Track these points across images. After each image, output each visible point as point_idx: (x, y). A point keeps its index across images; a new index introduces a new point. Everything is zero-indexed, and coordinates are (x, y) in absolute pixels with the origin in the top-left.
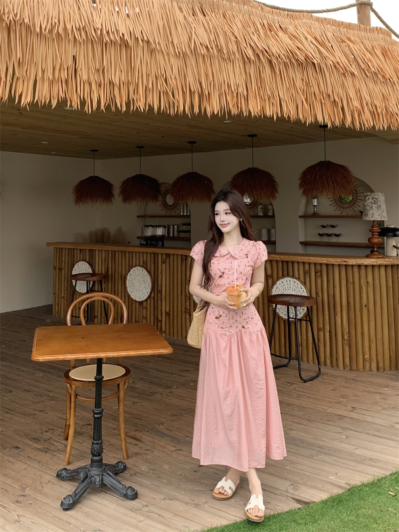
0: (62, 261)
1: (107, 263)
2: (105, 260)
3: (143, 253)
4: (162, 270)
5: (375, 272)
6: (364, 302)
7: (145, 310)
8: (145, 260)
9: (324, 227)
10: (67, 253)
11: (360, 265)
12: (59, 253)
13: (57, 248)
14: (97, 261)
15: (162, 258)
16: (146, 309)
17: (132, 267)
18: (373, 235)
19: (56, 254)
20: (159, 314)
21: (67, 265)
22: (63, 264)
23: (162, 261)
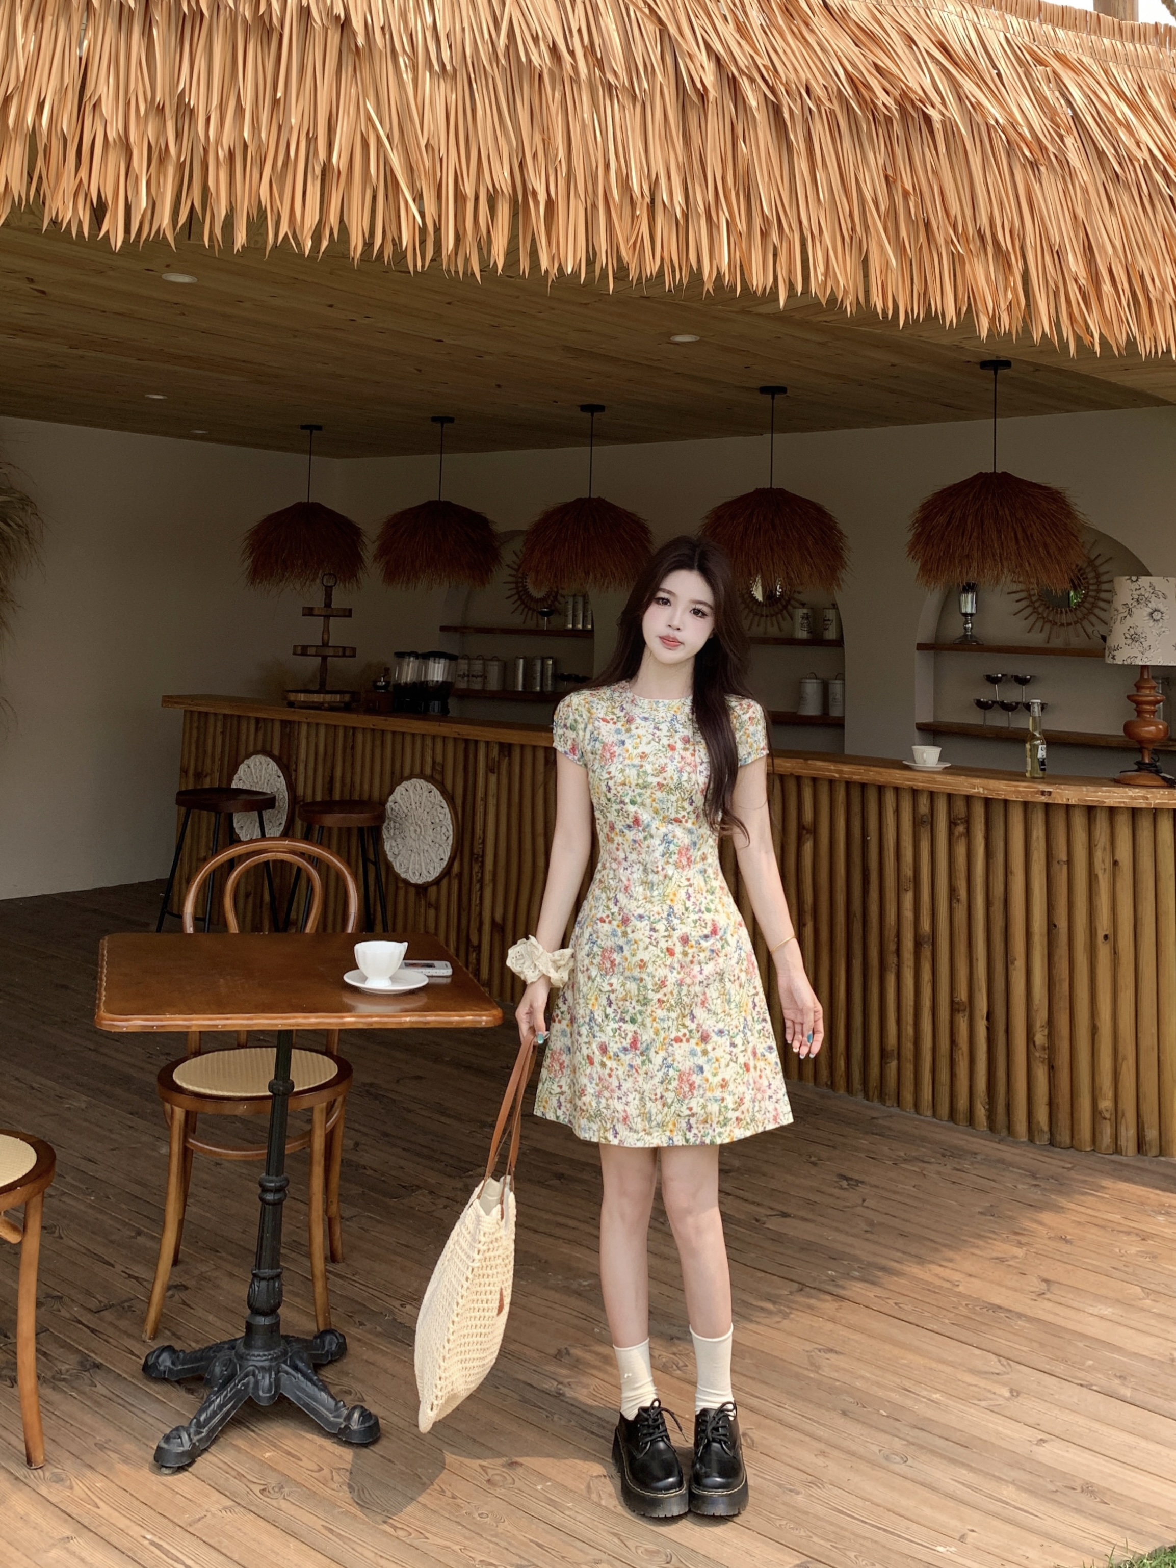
0: (205, 752)
1: (329, 764)
2: (326, 754)
3: (434, 737)
4: (486, 794)
5: (1139, 833)
6: (1103, 925)
7: (432, 912)
8: (439, 759)
9: (993, 680)
10: (219, 730)
11: (1095, 807)
12: (198, 728)
13: (191, 711)
14: (303, 756)
15: (487, 756)
16: (437, 908)
17: (402, 779)
18: (1140, 713)
19: (191, 729)
20: (474, 925)
21: (217, 762)
22: (208, 761)
23: (487, 766)
